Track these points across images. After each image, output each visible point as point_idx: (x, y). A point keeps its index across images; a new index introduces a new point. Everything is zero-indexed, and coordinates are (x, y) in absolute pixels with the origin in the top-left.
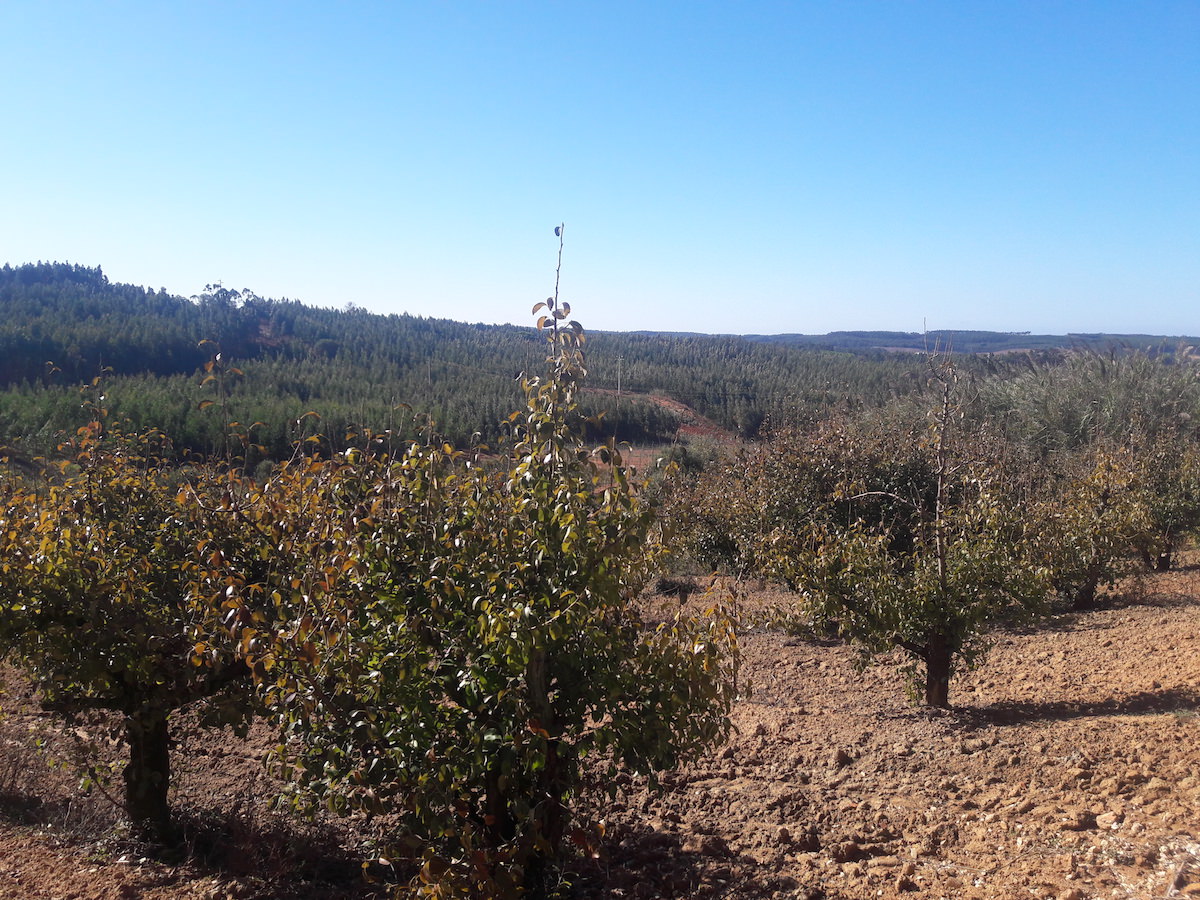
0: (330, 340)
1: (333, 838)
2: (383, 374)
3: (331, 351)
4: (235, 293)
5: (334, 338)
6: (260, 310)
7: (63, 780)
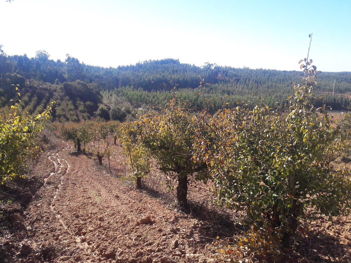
0: (237, 77)
1: (228, 216)
2: (252, 87)
3: (238, 80)
4: (212, 65)
5: (239, 77)
6: (218, 69)
7: (164, 188)
